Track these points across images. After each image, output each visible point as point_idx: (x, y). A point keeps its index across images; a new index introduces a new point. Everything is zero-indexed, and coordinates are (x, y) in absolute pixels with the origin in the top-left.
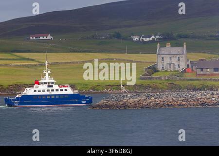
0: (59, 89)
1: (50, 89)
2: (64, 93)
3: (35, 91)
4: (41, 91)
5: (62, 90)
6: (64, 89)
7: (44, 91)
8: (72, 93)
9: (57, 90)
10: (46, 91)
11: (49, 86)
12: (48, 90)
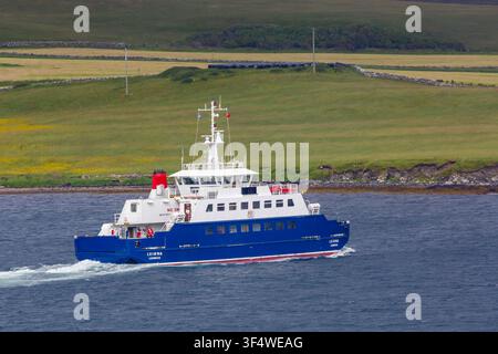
0: (274, 199)
1: (250, 199)
2: (286, 212)
3: (210, 208)
4: (227, 207)
5: (280, 204)
6: (285, 198)
7: (233, 207)
8: (307, 213)
9: (268, 205)
10: (239, 206)
11: (246, 191)
12: (245, 206)
